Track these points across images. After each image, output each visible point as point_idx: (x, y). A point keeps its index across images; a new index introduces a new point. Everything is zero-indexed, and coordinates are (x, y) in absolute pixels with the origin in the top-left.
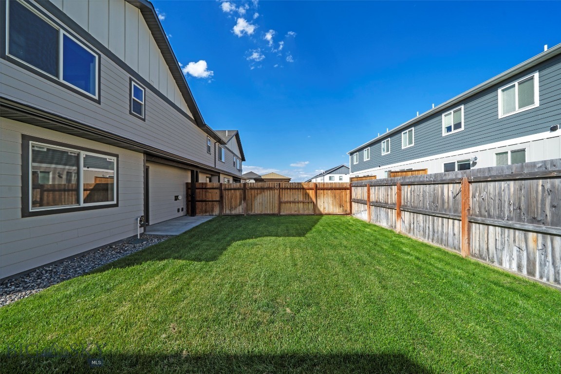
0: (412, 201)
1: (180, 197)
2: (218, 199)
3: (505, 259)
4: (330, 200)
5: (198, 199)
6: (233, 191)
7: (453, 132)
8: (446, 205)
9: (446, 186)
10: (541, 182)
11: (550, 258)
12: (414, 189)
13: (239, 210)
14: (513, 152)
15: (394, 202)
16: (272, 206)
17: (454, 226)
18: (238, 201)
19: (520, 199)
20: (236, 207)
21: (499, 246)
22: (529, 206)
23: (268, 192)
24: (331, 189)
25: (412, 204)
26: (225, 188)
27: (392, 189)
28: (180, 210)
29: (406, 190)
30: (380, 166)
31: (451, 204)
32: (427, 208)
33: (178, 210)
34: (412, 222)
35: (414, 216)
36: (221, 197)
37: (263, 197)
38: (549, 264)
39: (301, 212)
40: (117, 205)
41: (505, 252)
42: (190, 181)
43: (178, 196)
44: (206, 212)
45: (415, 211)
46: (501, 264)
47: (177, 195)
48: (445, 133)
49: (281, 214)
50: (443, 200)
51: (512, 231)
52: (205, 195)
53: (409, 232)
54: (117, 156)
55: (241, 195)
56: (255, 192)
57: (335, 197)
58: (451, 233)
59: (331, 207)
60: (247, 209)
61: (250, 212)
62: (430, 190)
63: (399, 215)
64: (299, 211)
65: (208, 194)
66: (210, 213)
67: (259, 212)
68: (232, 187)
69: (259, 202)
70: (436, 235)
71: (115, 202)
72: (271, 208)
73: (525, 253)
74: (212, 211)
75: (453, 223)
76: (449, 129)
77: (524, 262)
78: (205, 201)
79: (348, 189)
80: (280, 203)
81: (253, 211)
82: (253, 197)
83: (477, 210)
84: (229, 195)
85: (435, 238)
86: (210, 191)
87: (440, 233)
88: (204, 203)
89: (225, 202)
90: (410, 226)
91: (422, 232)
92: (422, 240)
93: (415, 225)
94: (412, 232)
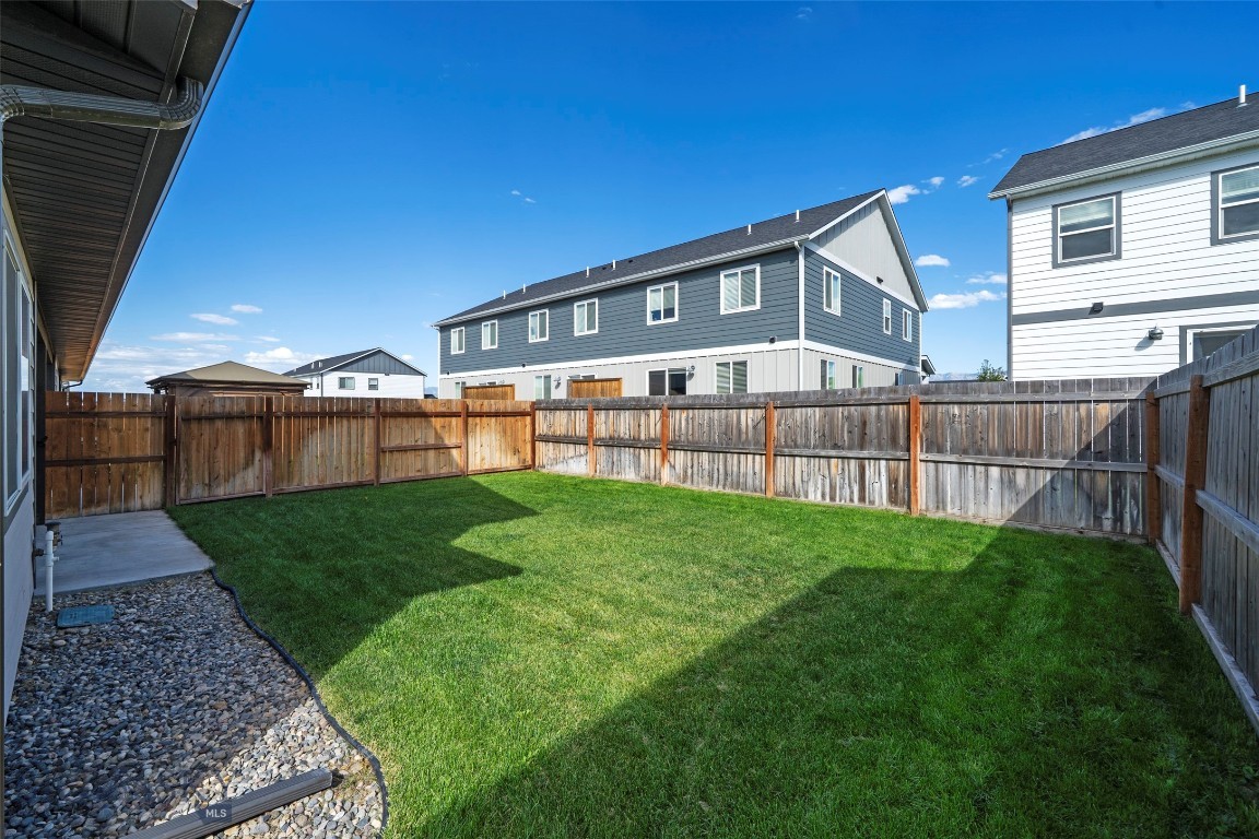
0: (690, 432)
2: (154, 451)
3: (811, 490)
4: (493, 438)
7: (663, 321)
8: (744, 437)
9: (743, 412)
10: (840, 409)
11: (847, 481)
12: (694, 414)
13: (245, 483)
14: (735, 364)
15: (652, 436)
16: (357, 461)
17: (754, 462)
18: (242, 455)
19: (824, 426)
20: (229, 476)
21: (805, 479)
22: (832, 431)
23: (345, 422)
25: (690, 438)
26: (187, 412)
27: (648, 416)
29: (678, 417)
30: (524, 366)
31: (750, 434)
32: (715, 443)
34: (689, 465)
35: (692, 455)
36: (171, 443)
37: (330, 439)
38: (846, 486)
39: (432, 472)
41: (811, 483)
45: (695, 448)
46: (807, 497)
48: (650, 322)
49: (382, 480)
50: (740, 430)
51: (817, 459)
53: (684, 482)
55: (249, 435)
57: (505, 432)
58: (750, 472)
59: (498, 455)
60: (275, 478)
61: (285, 487)
62: (720, 416)
63: (664, 456)
64: (426, 470)
65: (101, 433)
67: (316, 483)
69: (314, 454)
70: (729, 479)
72: (353, 468)
73: (828, 480)
75: (754, 459)
76: (656, 315)
77: (827, 490)
79: (527, 414)
80: (380, 451)
81: (296, 482)
82: (295, 439)
83: (783, 440)
85: (728, 483)
87: (735, 474)
89: (188, 460)
90: (686, 472)
91: (707, 478)
92: (707, 488)
93: (695, 469)
94: (689, 481)
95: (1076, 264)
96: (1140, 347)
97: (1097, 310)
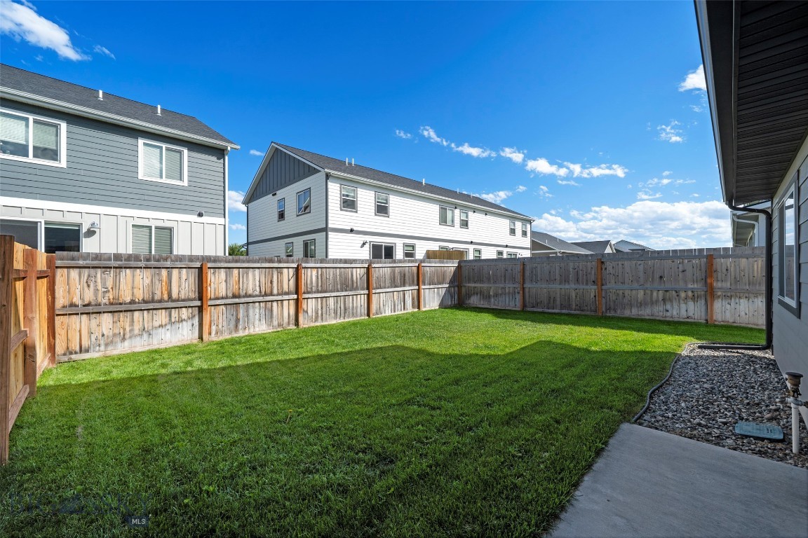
3: (386, 309)
7: (31, 160)
8: (355, 285)
14: (157, 228)
34: (319, 308)
50: (352, 281)
51: (389, 294)
53: (316, 321)
70: (347, 313)
75: (361, 297)
77: (393, 308)
85: (347, 315)
90: (317, 313)
91: (333, 315)
92: (334, 322)
93: (324, 310)
94: (320, 319)
95: (347, 211)
96: (362, 247)
97: (352, 231)
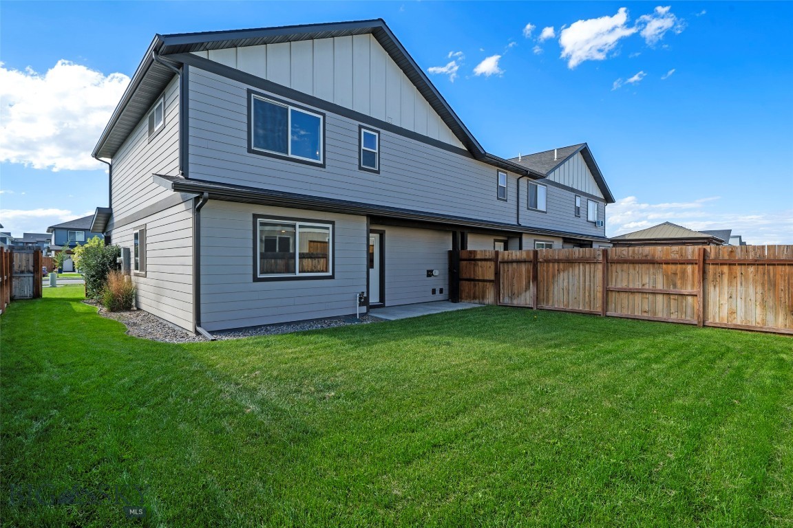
1: (436, 273)
2: (492, 277)
4: (751, 290)
5: (464, 276)
6: (515, 265)
13: (525, 299)
16: (590, 295)
20: (519, 294)
23: (581, 267)
24: (756, 263)
26: (503, 259)
28: (438, 292)
33: (434, 291)
36: (497, 273)
37: (571, 277)
40: (332, 277)
42: (451, 248)
43: (432, 271)
44: (475, 298)
47: (430, 269)
49: (608, 314)
52: (474, 271)
54: (333, 223)
55: (528, 271)
56: (553, 267)
59: (759, 310)
60: (538, 299)
61: (544, 305)
64: (654, 313)
65: (477, 268)
66: (481, 301)
68: (514, 258)
69: (561, 287)
71: (330, 274)
72: (587, 300)
74: (483, 297)
78: (474, 280)
80: (607, 292)
81: (551, 302)
82: (551, 277)
84: (510, 271)
86: (479, 263)
88: (472, 282)
89: (503, 283)
